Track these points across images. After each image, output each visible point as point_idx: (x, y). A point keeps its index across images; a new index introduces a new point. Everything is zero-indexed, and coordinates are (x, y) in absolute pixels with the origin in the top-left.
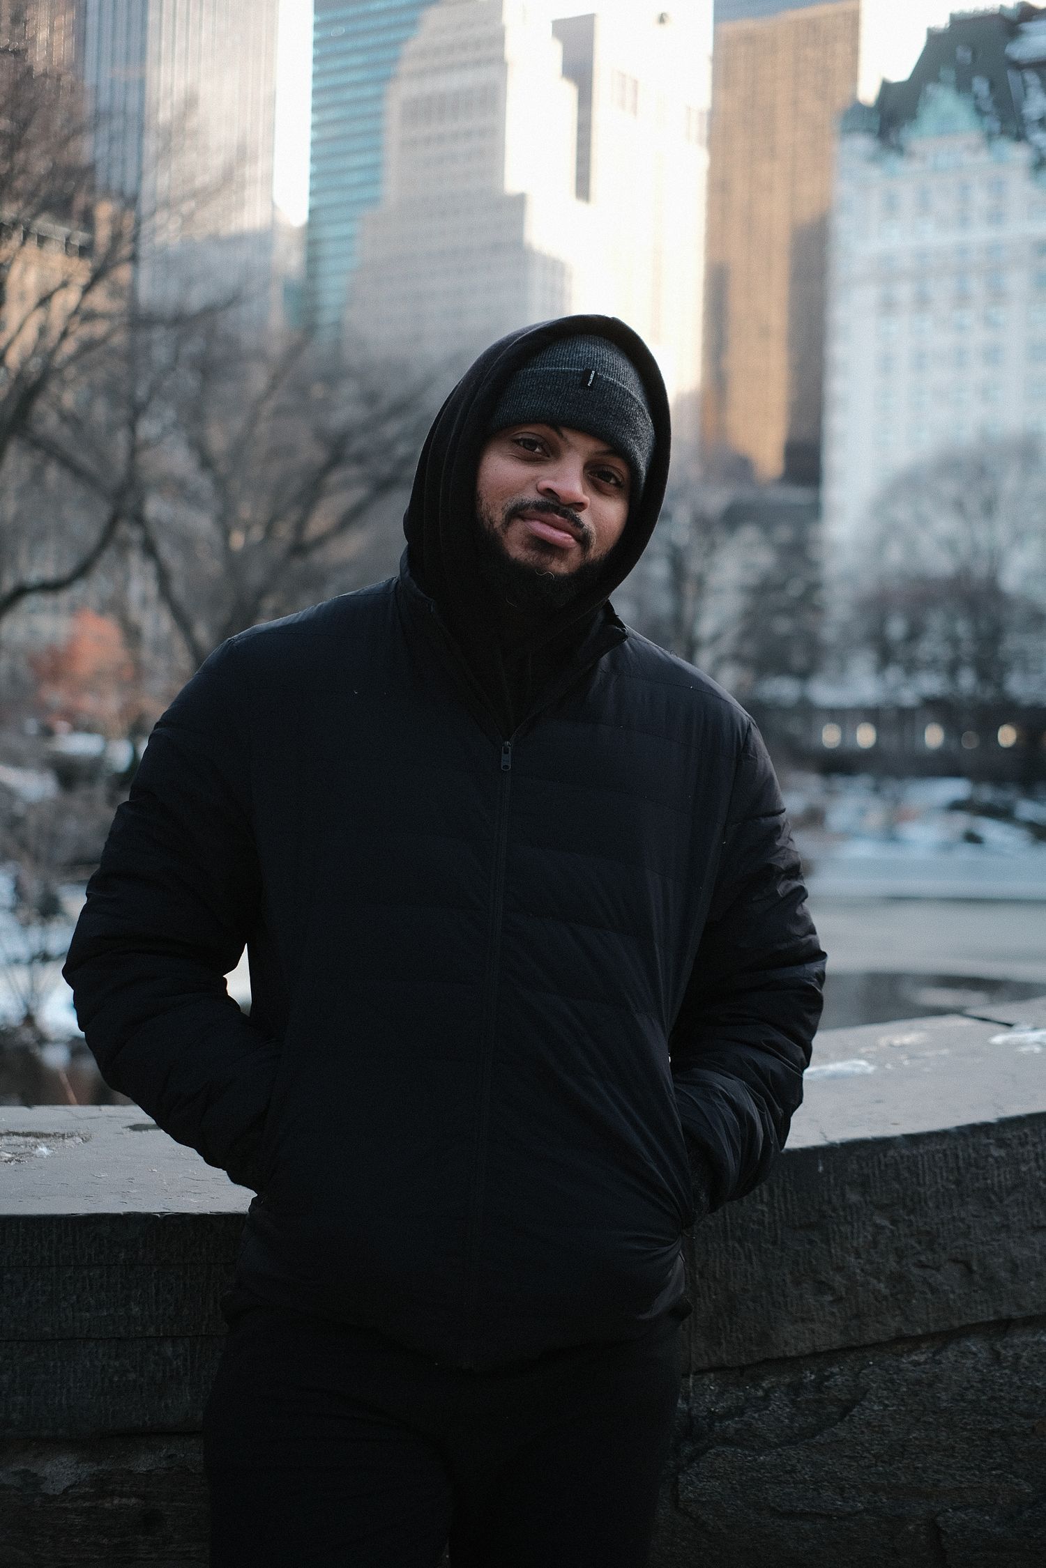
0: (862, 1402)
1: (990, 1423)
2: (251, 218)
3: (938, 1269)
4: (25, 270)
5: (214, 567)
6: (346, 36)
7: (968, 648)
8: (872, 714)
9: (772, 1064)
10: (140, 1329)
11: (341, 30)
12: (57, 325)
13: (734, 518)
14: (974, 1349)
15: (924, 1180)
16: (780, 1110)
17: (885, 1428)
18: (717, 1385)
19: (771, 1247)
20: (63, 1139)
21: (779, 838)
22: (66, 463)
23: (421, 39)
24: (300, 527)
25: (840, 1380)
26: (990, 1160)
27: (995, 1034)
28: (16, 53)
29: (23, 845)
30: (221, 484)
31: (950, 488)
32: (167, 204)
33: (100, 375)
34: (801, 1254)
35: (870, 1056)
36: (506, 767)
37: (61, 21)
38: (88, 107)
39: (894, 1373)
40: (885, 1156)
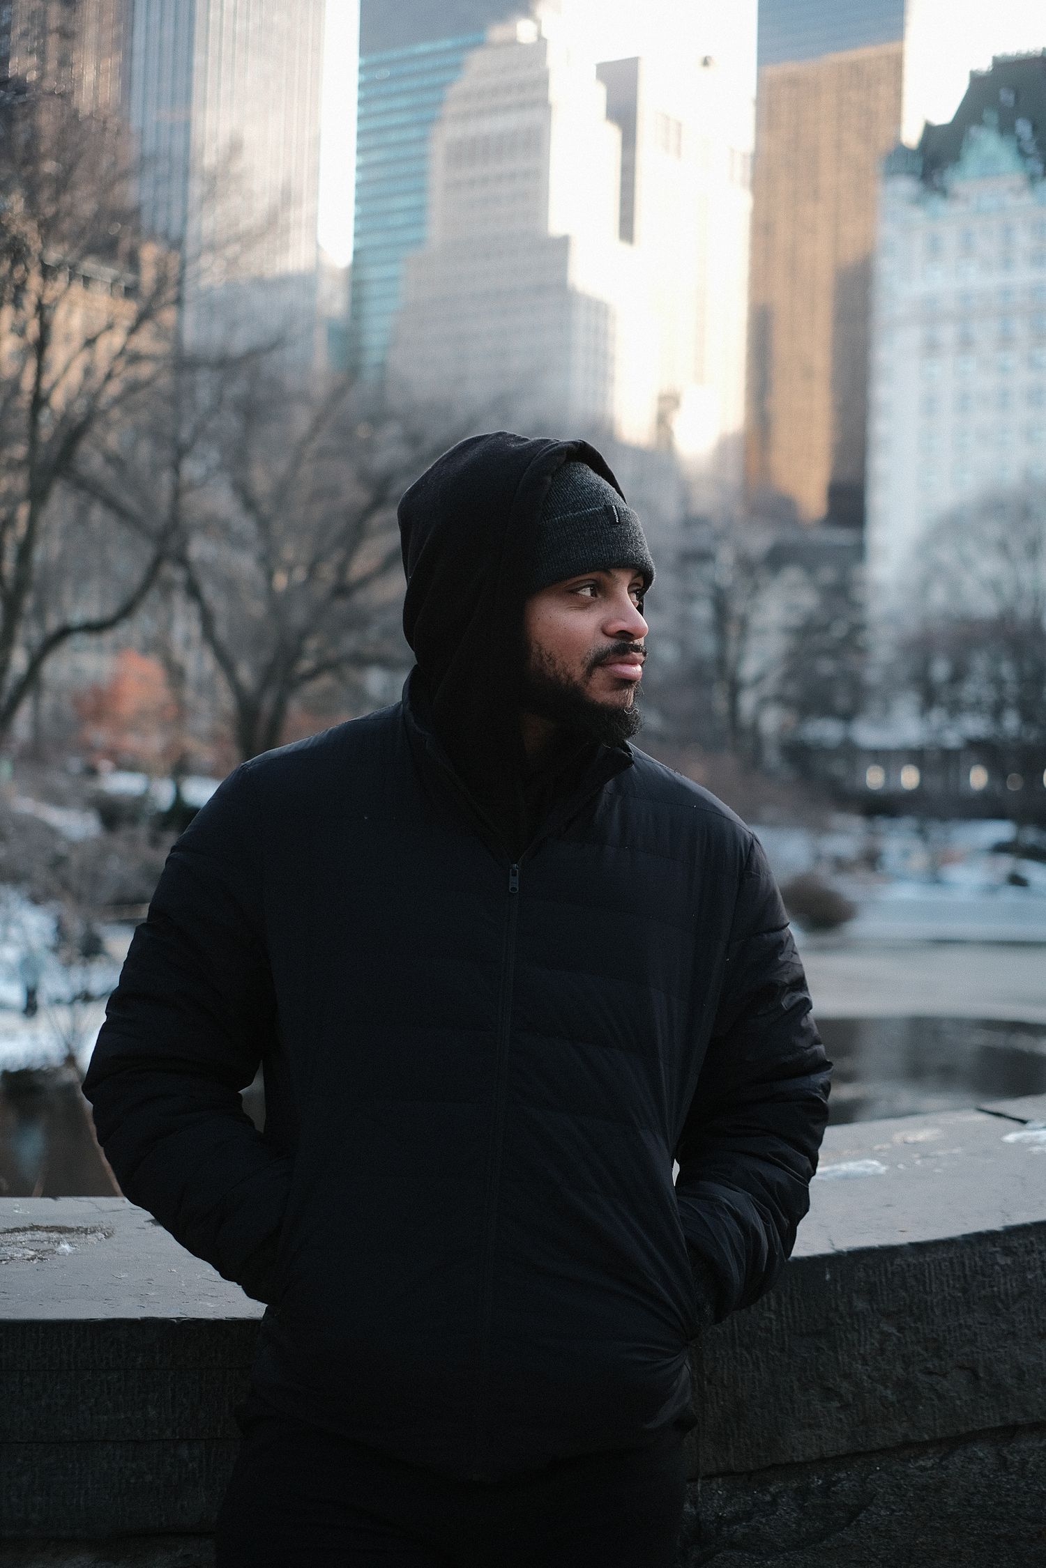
0: (869, 1508)
1: (998, 1528)
2: (295, 260)
3: (944, 1376)
4: (70, 313)
5: (257, 609)
6: (390, 79)
7: (1012, 689)
8: (916, 756)
9: (779, 1176)
10: (156, 1432)
11: (385, 73)
12: (102, 366)
13: (777, 559)
14: (981, 1454)
15: (930, 1288)
16: (786, 1221)
17: (892, 1533)
18: (725, 1490)
19: (778, 1354)
20: (86, 1234)
21: (781, 953)
22: (111, 504)
23: (466, 81)
24: (342, 569)
25: (847, 1485)
26: (997, 1267)
27: (1008, 1132)
28: (62, 95)
29: (65, 885)
30: (264, 525)
31: (993, 530)
32: (213, 247)
33: (144, 417)
34: (809, 1361)
35: (883, 1154)
36: (514, 889)
37: (108, 63)
38: (132, 151)
39: (901, 1479)
40: (892, 1264)
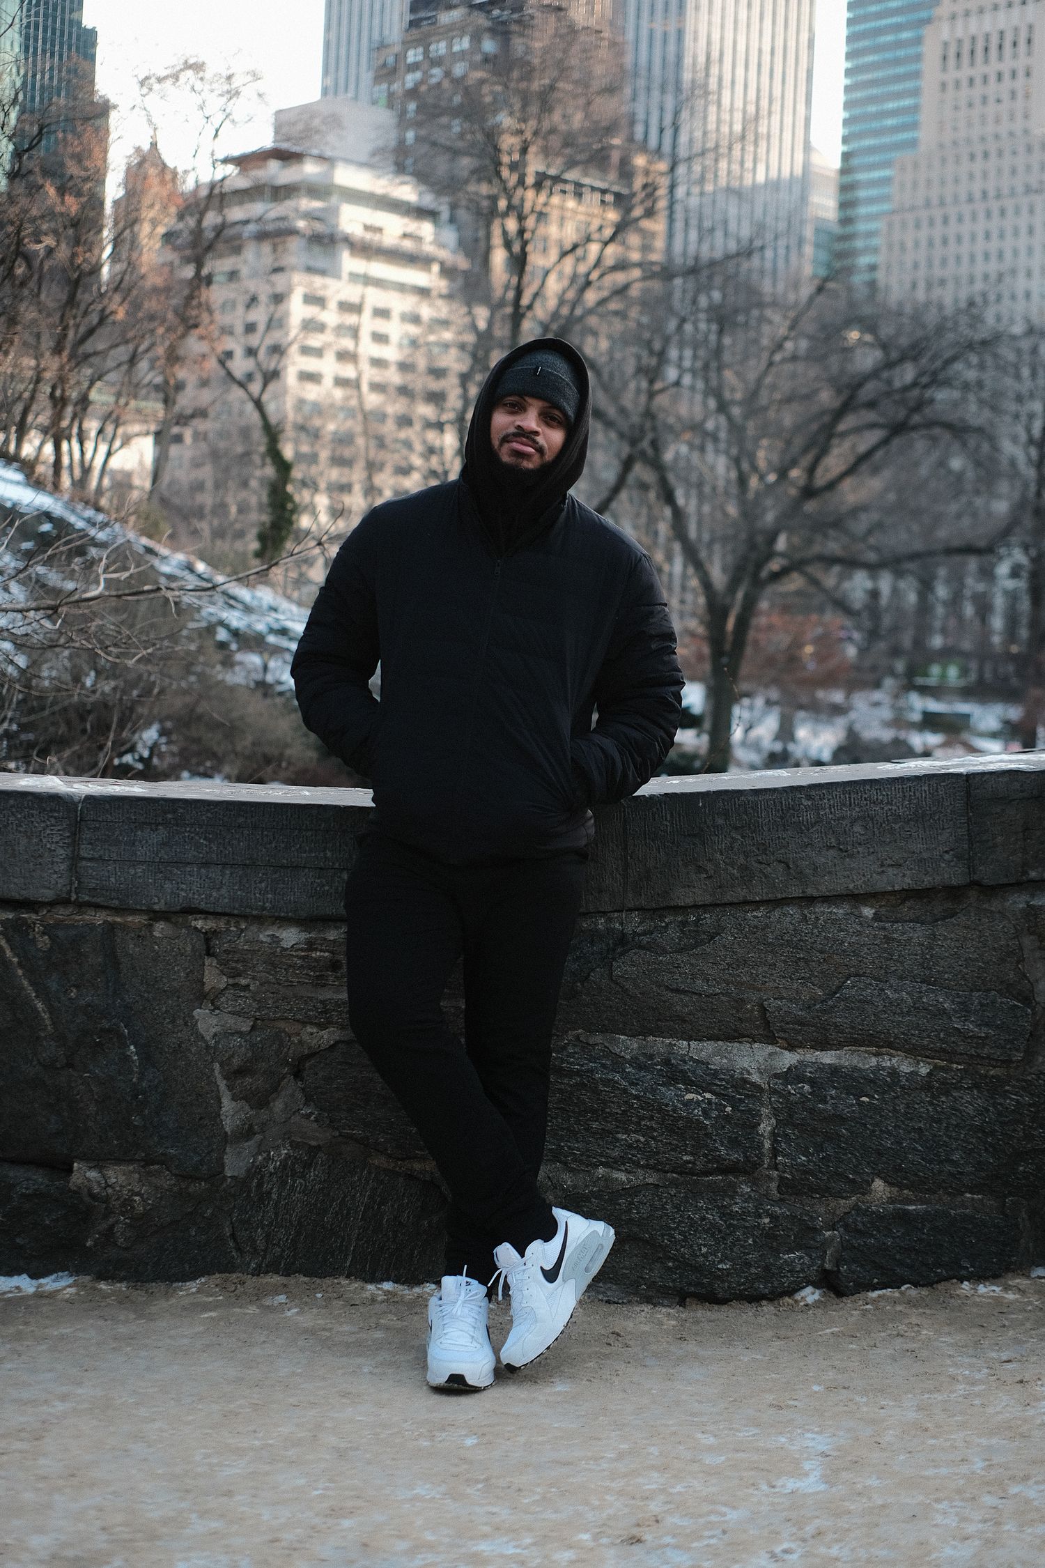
0: (722, 934)
3: (769, 865)
14: (791, 912)
15: (762, 815)
17: (735, 950)
18: (639, 918)
19: (671, 845)
25: (709, 921)
26: (802, 806)
28: (560, 8)
34: (689, 850)
39: (741, 921)
40: (739, 800)
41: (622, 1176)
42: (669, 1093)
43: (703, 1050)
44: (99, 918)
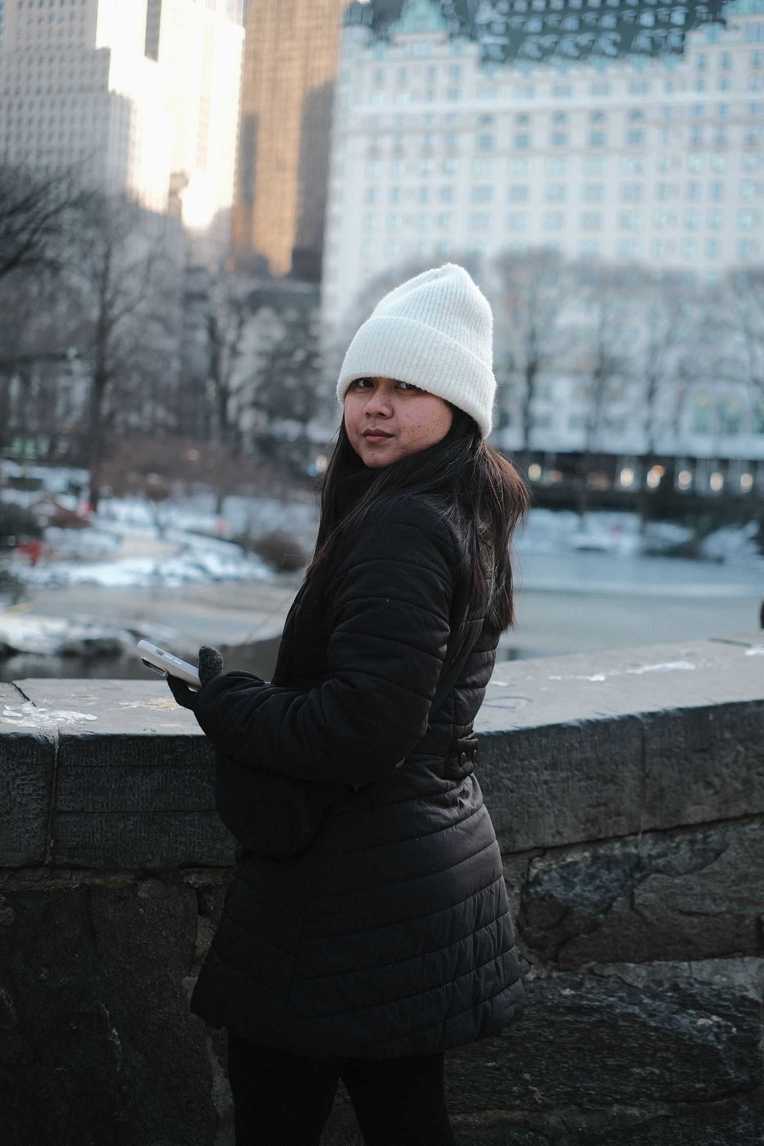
0: (726, 851)
17: (737, 866)
18: (653, 840)
25: (715, 838)
34: (700, 766)
39: (743, 835)
41: (636, 1112)
42: (683, 1021)
43: (703, 969)
44: (75, 881)
